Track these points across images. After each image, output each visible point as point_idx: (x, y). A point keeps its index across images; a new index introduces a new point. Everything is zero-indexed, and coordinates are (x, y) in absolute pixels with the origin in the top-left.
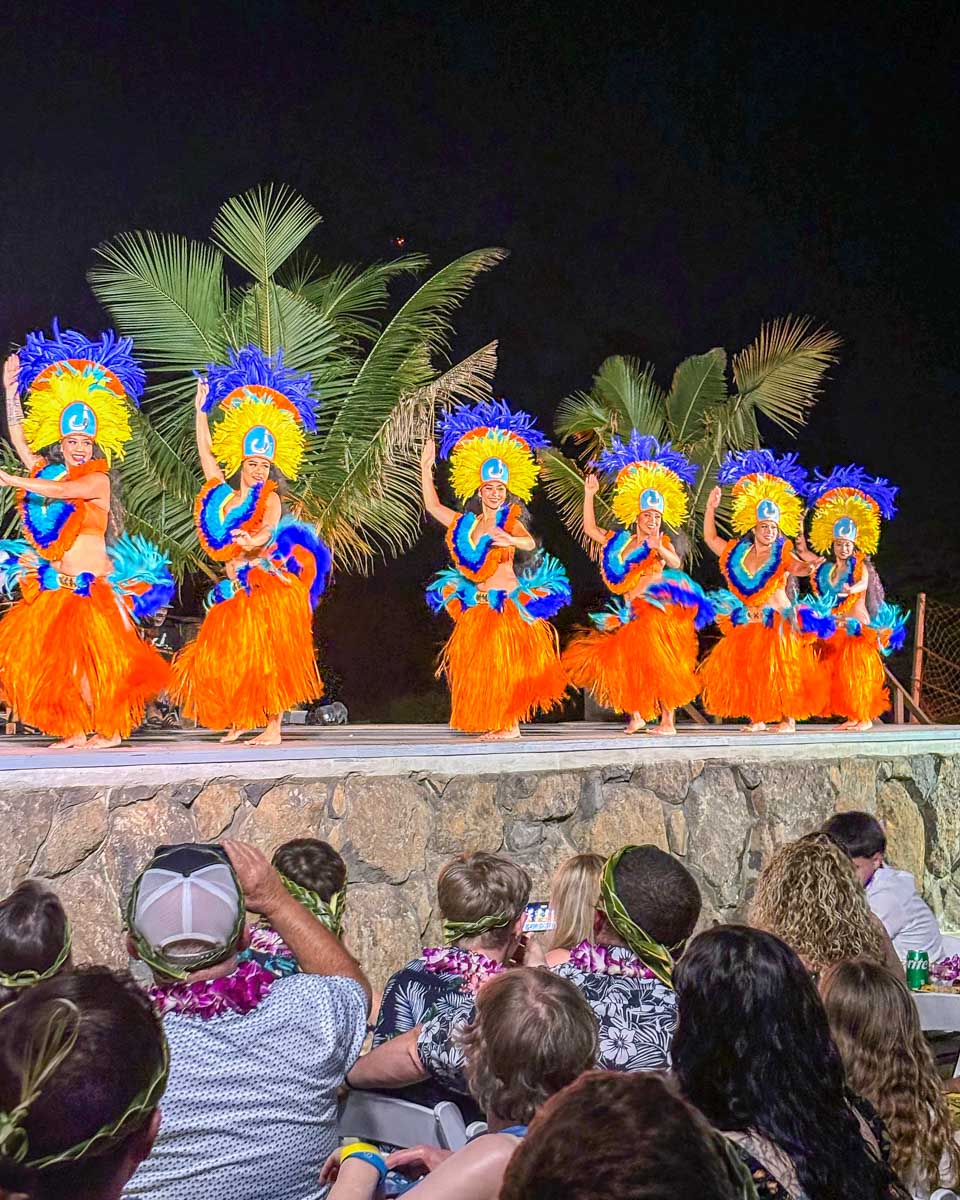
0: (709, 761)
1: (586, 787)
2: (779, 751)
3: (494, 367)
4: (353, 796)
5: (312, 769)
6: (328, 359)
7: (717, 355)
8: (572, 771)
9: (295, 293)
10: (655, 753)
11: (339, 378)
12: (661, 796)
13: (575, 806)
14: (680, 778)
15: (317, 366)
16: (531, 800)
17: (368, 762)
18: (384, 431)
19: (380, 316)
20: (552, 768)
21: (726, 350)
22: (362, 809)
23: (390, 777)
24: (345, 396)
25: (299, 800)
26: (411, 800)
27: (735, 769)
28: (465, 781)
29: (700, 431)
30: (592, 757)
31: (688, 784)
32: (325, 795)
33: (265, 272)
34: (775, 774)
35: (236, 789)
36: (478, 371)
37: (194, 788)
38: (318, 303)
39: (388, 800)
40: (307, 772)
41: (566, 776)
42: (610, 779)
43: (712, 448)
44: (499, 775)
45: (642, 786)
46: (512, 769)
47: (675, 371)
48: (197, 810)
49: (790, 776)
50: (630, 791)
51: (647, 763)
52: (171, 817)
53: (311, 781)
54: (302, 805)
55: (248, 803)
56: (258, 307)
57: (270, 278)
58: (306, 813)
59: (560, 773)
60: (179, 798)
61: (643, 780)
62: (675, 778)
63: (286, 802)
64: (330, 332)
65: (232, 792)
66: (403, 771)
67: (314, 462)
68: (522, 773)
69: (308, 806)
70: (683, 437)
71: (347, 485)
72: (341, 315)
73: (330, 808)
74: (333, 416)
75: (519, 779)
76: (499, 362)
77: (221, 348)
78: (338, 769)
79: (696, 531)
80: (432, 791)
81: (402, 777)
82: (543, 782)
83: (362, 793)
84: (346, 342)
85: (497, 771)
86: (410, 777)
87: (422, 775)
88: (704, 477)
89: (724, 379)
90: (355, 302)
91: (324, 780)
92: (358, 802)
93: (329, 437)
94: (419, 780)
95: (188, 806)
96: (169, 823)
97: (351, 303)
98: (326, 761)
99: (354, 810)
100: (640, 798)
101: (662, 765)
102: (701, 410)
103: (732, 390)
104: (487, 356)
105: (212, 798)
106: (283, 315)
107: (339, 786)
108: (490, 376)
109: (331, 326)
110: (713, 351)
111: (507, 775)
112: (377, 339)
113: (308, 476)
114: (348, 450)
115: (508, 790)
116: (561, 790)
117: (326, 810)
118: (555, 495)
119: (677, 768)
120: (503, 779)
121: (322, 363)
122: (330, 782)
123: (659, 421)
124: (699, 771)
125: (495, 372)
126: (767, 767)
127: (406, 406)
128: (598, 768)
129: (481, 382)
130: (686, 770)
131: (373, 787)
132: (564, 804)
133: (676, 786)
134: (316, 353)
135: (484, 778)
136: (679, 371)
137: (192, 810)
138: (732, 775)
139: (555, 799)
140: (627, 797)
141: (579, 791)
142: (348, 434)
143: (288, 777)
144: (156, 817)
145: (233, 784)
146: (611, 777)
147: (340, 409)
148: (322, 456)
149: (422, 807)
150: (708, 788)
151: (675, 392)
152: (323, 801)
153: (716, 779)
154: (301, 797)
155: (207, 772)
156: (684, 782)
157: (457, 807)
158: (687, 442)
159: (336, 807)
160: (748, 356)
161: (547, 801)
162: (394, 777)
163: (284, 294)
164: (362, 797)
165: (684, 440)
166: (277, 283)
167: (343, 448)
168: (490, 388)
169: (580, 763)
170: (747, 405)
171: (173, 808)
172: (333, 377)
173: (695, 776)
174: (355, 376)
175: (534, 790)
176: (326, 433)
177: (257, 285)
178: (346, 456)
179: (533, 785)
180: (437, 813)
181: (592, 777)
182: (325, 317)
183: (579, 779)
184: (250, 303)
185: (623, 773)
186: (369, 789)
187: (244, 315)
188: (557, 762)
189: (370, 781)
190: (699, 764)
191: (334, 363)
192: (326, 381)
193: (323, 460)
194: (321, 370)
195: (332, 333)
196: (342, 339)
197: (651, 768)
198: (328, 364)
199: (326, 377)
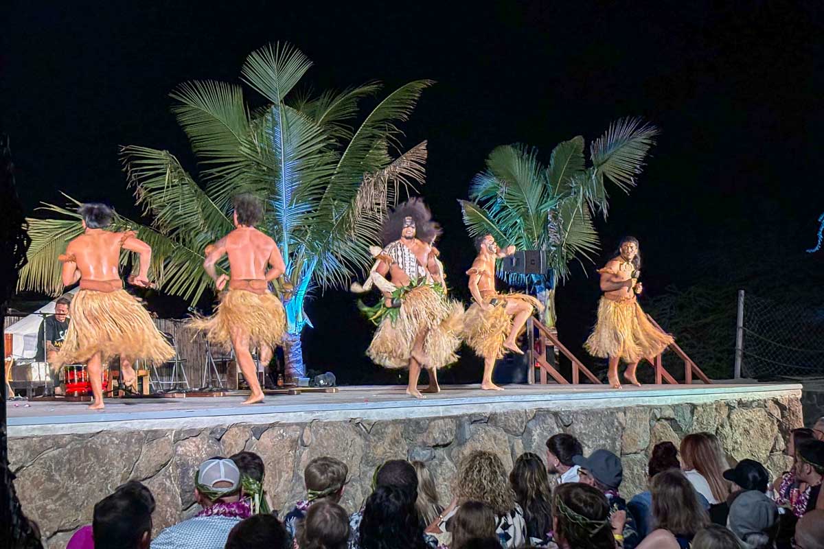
0: (539, 410)
1: (460, 426)
2: (584, 403)
3: (426, 157)
4: (316, 433)
5: (291, 418)
6: (320, 152)
7: (579, 141)
8: (450, 417)
9: (298, 110)
10: (503, 405)
11: (328, 164)
12: (507, 431)
13: (453, 437)
14: (519, 420)
15: (312, 157)
16: (425, 434)
17: (324, 414)
19: (353, 123)
20: (437, 415)
21: (584, 137)
22: (321, 441)
23: (337, 422)
24: (332, 174)
25: (283, 436)
26: (351, 435)
27: (556, 414)
28: (385, 424)
29: (566, 191)
30: (463, 408)
31: (525, 424)
32: (298, 433)
33: (277, 98)
34: (583, 417)
35: (247, 430)
36: (415, 160)
37: (222, 430)
38: (313, 116)
39: (336, 435)
40: (288, 420)
41: (447, 420)
42: (475, 421)
43: (577, 202)
44: (405, 420)
45: (496, 425)
46: (413, 416)
47: (551, 152)
48: (224, 442)
49: (592, 418)
50: (487, 428)
51: (498, 411)
52: (209, 446)
53: (290, 425)
54: (285, 438)
55: (253, 438)
56: (274, 119)
57: (281, 101)
58: (288, 444)
59: (443, 418)
60: (213, 435)
61: (496, 421)
62: (516, 421)
63: (276, 437)
64: (321, 134)
65: (244, 432)
66: (346, 418)
67: (313, 218)
68: (419, 419)
69: (289, 439)
70: (557, 195)
71: (333, 233)
72: (329, 123)
73: (302, 441)
74: (325, 188)
75: (417, 422)
76: (428, 154)
77: (249, 146)
78: (306, 417)
79: (567, 256)
80: (364, 430)
81: (345, 422)
82: (433, 423)
83: (322, 431)
84: (332, 141)
85: (404, 418)
86: (350, 421)
87: (358, 421)
88: (572, 220)
89: (583, 155)
90: (336, 115)
91: (297, 424)
92: (319, 436)
93: (322, 202)
94: (356, 424)
95: (219, 440)
96: (208, 449)
97: (333, 116)
98: (299, 413)
99: (316, 441)
100: (494, 433)
101: (508, 412)
102: (568, 177)
103: (589, 164)
104: (421, 149)
105: (233, 435)
106: (290, 125)
107: (307, 427)
108: (424, 162)
109: (321, 131)
110: (576, 138)
111: (410, 420)
112: (352, 139)
113: (309, 226)
114: (334, 209)
115: (410, 428)
116: (444, 428)
117: (299, 442)
118: (474, 234)
119: (518, 414)
120: (407, 422)
121: (316, 155)
122: (302, 425)
123: (540, 185)
124: (531, 416)
125: (426, 160)
126: (576, 412)
127: (368, 183)
128: (467, 415)
129: (418, 166)
130: (523, 415)
131: (328, 428)
132: (446, 436)
133: (517, 425)
134: (312, 148)
135: (395, 422)
136: (554, 152)
137: (221, 442)
138: (554, 418)
139: (440, 433)
140: (486, 432)
141: (455, 428)
142: (334, 200)
143: (277, 422)
144: (200, 446)
145: (245, 427)
146: (475, 420)
147: (328, 183)
148: (317, 213)
149: (358, 439)
150: (538, 427)
151: (552, 166)
152: (297, 436)
153: (543, 421)
154: (284, 434)
155: (230, 420)
156: (522, 422)
157: (379, 439)
158: (560, 198)
159: (305, 440)
160: (600, 142)
161: (434, 435)
162: (340, 422)
163: (291, 112)
164: (321, 434)
165: (558, 197)
166: (286, 104)
167: (332, 209)
168: (423, 170)
169: (455, 412)
170: (600, 172)
171: (210, 441)
172: (325, 163)
173: (529, 419)
174: (337, 162)
175: (427, 428)
176: (320, 199)
177: (273, 106)
178: (334, 214)
179: (426, 425)
180: (367, 443)
181: (463, 420)
182: (318, 124)
183: (454, 421)
184: (269, 118)
185: (483, 417)
186: (325, 429)
187: (264, 125)
188: (441, 411)
189: (326, 424)
190: (532, 411)
191: (324, 154)
192: (319, 166)
193: (318, 216)
194: (315, 159)
195: (322, 135)
196: (329, 139)
197: (500, 414)
198: (320, 155)
199: (319, 163)
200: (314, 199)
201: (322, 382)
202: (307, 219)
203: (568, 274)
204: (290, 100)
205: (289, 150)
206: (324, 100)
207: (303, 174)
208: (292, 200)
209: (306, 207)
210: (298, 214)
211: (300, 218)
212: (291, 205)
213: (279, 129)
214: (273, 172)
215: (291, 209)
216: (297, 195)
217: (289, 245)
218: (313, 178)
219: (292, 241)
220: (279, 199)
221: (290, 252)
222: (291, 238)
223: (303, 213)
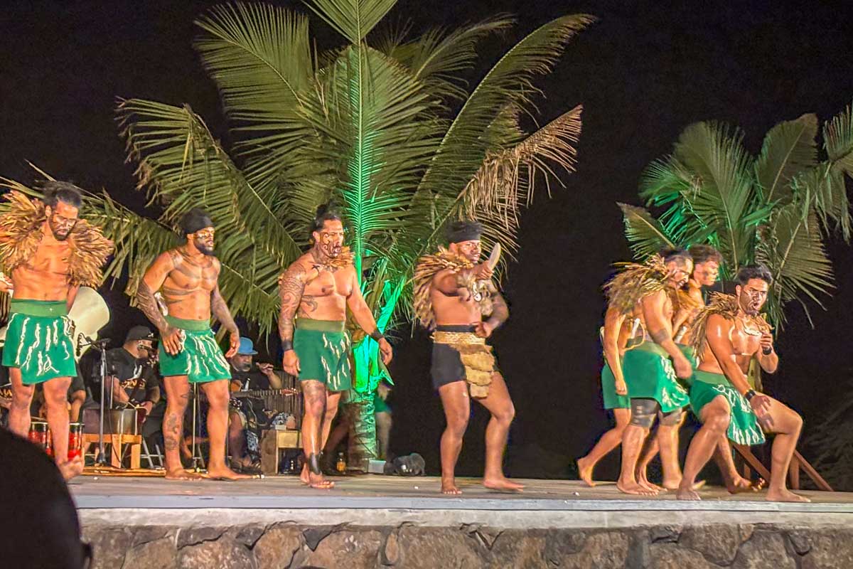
0: (759, 526)
1: (635, 545)
2: (830, 519)
3: (578, 131)
4: (406, 544)
5: (368, 517)
6: (417, 118)
7: (809, 120)
8: (620, 530)
9: (387, 55)
10: (704, 515)
11: (426, 138)
12: (708, 557)
13: (622, 563)
14: (728, 541)
15: (406, 126)
16: (579, 556)
17: (421, 514)
18: (468, 190)
19: (469, 76)
20: (600, 526)
21: (817, 116)
22: (414, 557)
23: (441, 528)
24: (433, 154)
25: (354, 546)
26: (461, 550)
27: (786, 534)
28: (515, 535)
29: (786, 196)
30: (639, 517)
31: (736, 547)
32: (378, 542)
33: (358, 34)
34: (827, 541)
35: (296, 533)
36: (562, 135)
37: (257, 531)
38: (408, 64)
39: (439, 550)
40: (362, 520)
41: (614, 535)
42: (659, 539)
43: (801, 213)
44: (547, 530)
45: (691, 547)
46: (562, 525)
47: (765, 136)
48: (259, 552)
49: (841, 543)
50: (678, 552)
51: (696, 525)
52: (234, 557)
53: (365, 529)
54: (357, 550)
55: (306, 547)
56: (350, 66)
57: (363, 40)
58: (361, 559)
59: (609, 531)
60: (242, 540)
61: (691, 540)
62: (724, 541)
63: (343, 548)
64: (420, 92)
65: (293, 537)
66: (455, 523)
67: (401, 218)
68: (570, 530)
69: (363, 552)
70: (771, 201)
71: (431, 242)
72: (431, 76)
73: (384, 556)
74: (421, 174)
75: (567, 535)
76: (583, 127)
77: (311, 106)
78: (390, 517)
79: (782, 295)
80: (482, 543)
81: (454, 529)
82: (592, 538)
83: (415, 542)
84: (435, 102)
85: (546, 527)
86: (461, 528)
87: (474, 528)
88: (792, 241)
89: (815, 144)
90: (447, 62)
91: (377, 529)
92: (410, 550)
93: (416, 195)
94: (470, 533)
95: (251, 548)
96: (232, 562)
97: (440, 64)
98: (380, 511)
99: (406, 558)
100: (688, 559)
101: (710, 527)
102: (790, 175)
103: (823, 156)
104: (573, 120)
105: (273, 541)
106: (374, 76)
107: (392, 535)
108: (575, 140)
109: (421, 86)
110: (805, 116)
111: (555, 531)
112: (466, 100)
113: (395, 231)
114: (434, 207)
115: (557, 545)
116: (608, 547)
117: (379, 557)
118: (640, 255)
119: (726, 531)
120: (552, 536)
121: (411, 123)
122: (384, 531)
123: (746, 186)
124: (747, 535)
125: (580, 136)
126: (818, 533)
127: (490, 167)
128: (646, 528)
129: (565, 145)
130: (735, 533)
131: (425, 537)
132: (612, 561)
133: (724, 548)
134: (407, 112)
135: (533, 533)
136: (769, 137)
137: (254, 551)
138: (782, 540)
139: (603, 555)
140: (675, 557)
141: (626, 549)
142: (435, 192)
143: (345, 524)
144: (220, 557)
145: (293, 529)
146: (660, 536)
147: (426, 167)
148: (409, 212)
149: (473, 558)
150: (757, 552)
151: (764, 158)
152: (376, 548)
153: (766, 544)
154: (356, 544)
155: (271, 516)
156: (733, 544)
157: (507, 560)
158: (775, 206)
159: (389, 555)
160: (839, 122)
161: (594, 557)
162: (446, 528)
163: (376, 57)
164: (415, 547)
165: (772, 205)
166: (370, 45)
167: (430, 205)
168: (574, 152)
169: (628, 523)
170: (837, 172)
171: (237, 549)
172: (422, 136)
173: (744, 539)
174: (443, 136)
175: (582, 547)
176: (414, 190)
177: (350, 47)
178: (433, 213)
179: (581, 541)
180: (487, 564)
181: (640, 536)
182: (416, 78)
183: (626, 537)
184: (343, 64)
185: (671, 534)
186: (421, 539)
187: (335, 75)
188: (606, 520)
189: (423, 531)
190: (748, 528)
191: (423, 122)
192: (413, 141)
193: (408, 216)
194: (410, 130)
195: (422, 93)
196: (431, 99)
197: (699, 530)
198: (417, 124)
199: (415, 136)
200: (404, 190)
201: (404, 467)
202: (393, 219)
203: (784, 322)
204: (376, 39)
205: (370, 114)
206: (426, 42)
207: (389, 151)
208: (371, 191)
209: (390, 202)
210: (378, 211)
211: (383, 218)
212: (369, 197)
213: (358, 82)
214: (346, 147)
215: (370, 203)
216: (379, 185)
217: (364, 258)
218: (403, 158)
219: (369, 253)
220: (352, 188)
221: (365, 269)
222: (367, 247)
223: (387, 210)
